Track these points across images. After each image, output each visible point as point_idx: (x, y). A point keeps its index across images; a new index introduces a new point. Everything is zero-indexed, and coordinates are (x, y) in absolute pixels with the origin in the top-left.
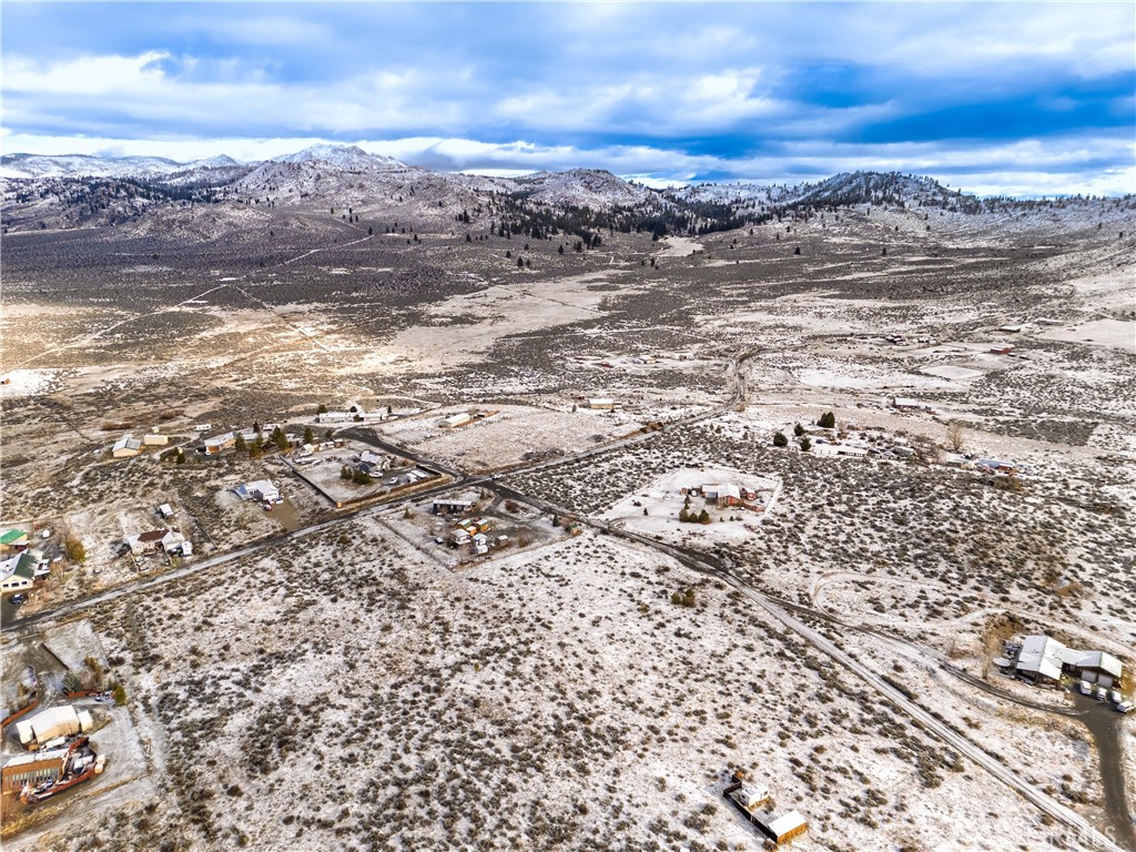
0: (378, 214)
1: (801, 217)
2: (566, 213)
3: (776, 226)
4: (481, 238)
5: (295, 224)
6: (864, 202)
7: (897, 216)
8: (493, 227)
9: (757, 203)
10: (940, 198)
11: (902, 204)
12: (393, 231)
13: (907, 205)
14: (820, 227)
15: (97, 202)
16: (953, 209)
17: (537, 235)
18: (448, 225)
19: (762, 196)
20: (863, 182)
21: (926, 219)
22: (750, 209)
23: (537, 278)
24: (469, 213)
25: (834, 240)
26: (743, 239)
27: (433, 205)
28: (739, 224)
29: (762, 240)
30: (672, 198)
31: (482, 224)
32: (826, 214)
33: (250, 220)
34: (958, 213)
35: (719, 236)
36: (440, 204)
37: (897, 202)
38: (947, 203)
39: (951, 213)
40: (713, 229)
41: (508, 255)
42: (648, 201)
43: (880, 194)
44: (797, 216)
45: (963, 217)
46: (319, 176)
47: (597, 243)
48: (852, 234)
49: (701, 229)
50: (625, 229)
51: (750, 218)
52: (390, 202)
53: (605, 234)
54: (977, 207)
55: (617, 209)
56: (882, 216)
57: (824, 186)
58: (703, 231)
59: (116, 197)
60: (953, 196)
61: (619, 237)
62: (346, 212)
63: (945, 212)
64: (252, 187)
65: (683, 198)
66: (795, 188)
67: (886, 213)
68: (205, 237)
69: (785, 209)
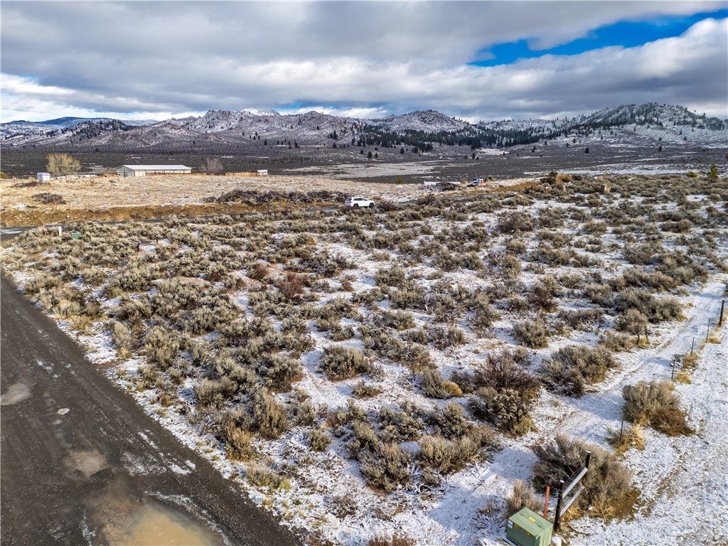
0: (275, 136)
1: (583, 134)
2: (407, 134)
3: (563, 140)
4: (344, 147)
5: (213, 139)
6: (630, 123)
7: (657, 131)
8: (353, 141)
9: (545, 129)
10: (690, 119)
11: (661, 124)
12: (282, 144)
13: (664, 125)
14: (599, 139)
15: (92, 132)
16: (702, 127)
17: (385, 145)
18: (323, 141)
19: (550, 126)
20: (627, 111)
21: (681, 134)
22: (541, 133)
23: (382, 163)
24: (338, 133)
25: (613, 146)
26: (540, 148)
27: (313, 129)
28: (536, 139)
29: (555, 147)
30: (484, 129)
31: (347, 139)
32: (602, 131)
33: (182, 136)
34: (706, 130)
35: (521, 147)
36: (318, 128)
37: (657, 123)
38: (696, 123)
39: (700, 130)
40: (515, 143)
41: (362, 152)
42: (466, 129)
43: (643, 118)
44: (579, 133)
45: (710, 132)
46: (242, 118)
47: (429, 148)
48: (625, 142)
49: (507, 144)
50: (450, 143)
51: (543, 137)
52: (284, 129)
53: (435, 145)
54: (720, 125)
55: (444, 133)
56: (646, 132)
57: (596, 115)
59: (105, 130)
60: (700, 118)
61: (445, 147)
63: (695, 129)
65: (491, 128)
66: (574, 119)
67: (649, 130)
69: (570, 130)
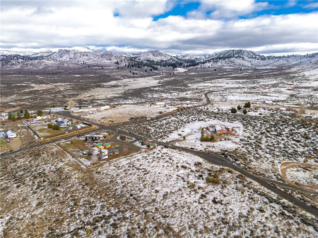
0: (92, 63)
1: (215, 62)
2: (147, 61)
3: (208, 65)
4: (122, 68)
5: (66, 65)
6: (233, 58)
7: (242, 61)
8: (126, 65)
9: (202, 59)
10: (254, 56)
11: (243, 58)
12: (96, 67)
13: (245, 58)
14: (221, 64)
15: (7, 60)
16: (258, 59)
17: (139, 67)
18: (112, 65)
19: (203, 57)
20: (232, 52)
21: (251, 62)
22: (200, 61)
23: (139, 77)
24: (119, 62)
25: (225, 67)
26: (199, 68)
27: (108, 60)
28: (198, 64)
29: (205, 68)
30: (178, 58)
31: (123, 64)
32: (222, 61)
33: (52, 64)
34: (260, 60)
35: (192, 67)
36: (110, 59)
37: (242, 57)
38: (256, 58)
39: (257, 60)
40: (190, 66)
41: (130, 72)
42: (171, 59)
43: (237, 55)
44: (214, 61)
45: (261, 61)
46: (75, 53)
47: (157, 69)
48: (230, 66)
49: (186, 66)
50: (165, 66)
51: (200, 63)
52: (95, 59)
53: (159, 67)
54: (265, 58)
55: (162, 61)
56: (238, 61)
57: (221, 54)
58: (187, 66)
59: (13, 59)
60: (258, 56)
61: (163, 68)
62: (82, 62)
63: (256, 60)
64: (55, 57)
65: (181, 58)
66: (213, 55)
67: (239, 60)
68: (37, 68)
69: (210, 60)
